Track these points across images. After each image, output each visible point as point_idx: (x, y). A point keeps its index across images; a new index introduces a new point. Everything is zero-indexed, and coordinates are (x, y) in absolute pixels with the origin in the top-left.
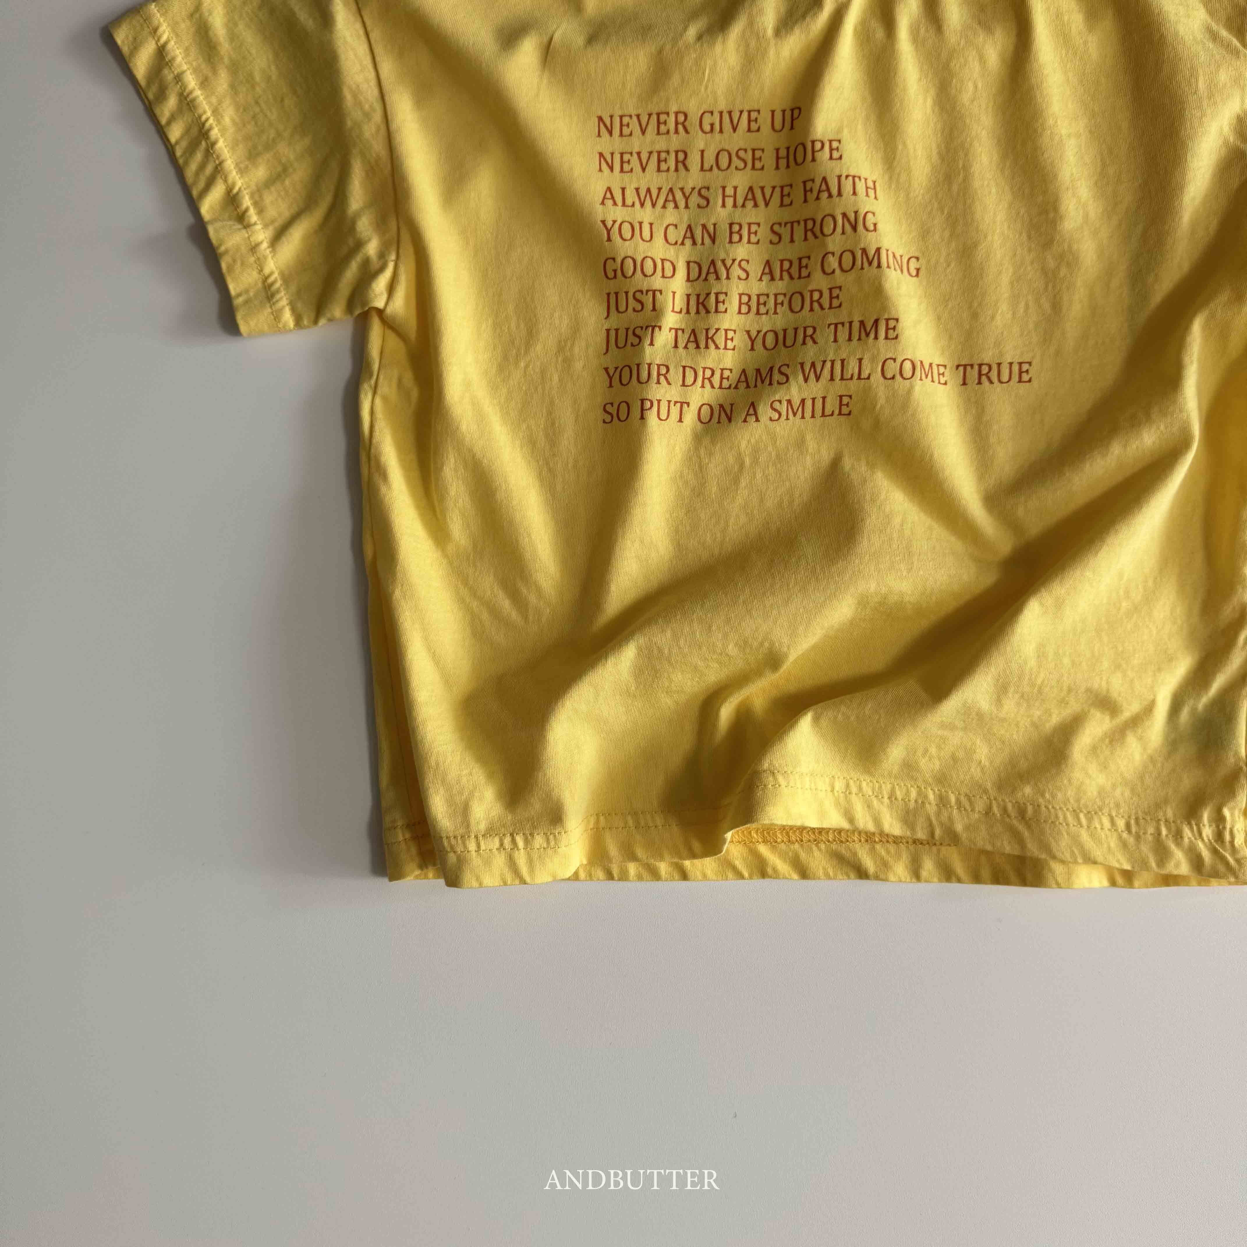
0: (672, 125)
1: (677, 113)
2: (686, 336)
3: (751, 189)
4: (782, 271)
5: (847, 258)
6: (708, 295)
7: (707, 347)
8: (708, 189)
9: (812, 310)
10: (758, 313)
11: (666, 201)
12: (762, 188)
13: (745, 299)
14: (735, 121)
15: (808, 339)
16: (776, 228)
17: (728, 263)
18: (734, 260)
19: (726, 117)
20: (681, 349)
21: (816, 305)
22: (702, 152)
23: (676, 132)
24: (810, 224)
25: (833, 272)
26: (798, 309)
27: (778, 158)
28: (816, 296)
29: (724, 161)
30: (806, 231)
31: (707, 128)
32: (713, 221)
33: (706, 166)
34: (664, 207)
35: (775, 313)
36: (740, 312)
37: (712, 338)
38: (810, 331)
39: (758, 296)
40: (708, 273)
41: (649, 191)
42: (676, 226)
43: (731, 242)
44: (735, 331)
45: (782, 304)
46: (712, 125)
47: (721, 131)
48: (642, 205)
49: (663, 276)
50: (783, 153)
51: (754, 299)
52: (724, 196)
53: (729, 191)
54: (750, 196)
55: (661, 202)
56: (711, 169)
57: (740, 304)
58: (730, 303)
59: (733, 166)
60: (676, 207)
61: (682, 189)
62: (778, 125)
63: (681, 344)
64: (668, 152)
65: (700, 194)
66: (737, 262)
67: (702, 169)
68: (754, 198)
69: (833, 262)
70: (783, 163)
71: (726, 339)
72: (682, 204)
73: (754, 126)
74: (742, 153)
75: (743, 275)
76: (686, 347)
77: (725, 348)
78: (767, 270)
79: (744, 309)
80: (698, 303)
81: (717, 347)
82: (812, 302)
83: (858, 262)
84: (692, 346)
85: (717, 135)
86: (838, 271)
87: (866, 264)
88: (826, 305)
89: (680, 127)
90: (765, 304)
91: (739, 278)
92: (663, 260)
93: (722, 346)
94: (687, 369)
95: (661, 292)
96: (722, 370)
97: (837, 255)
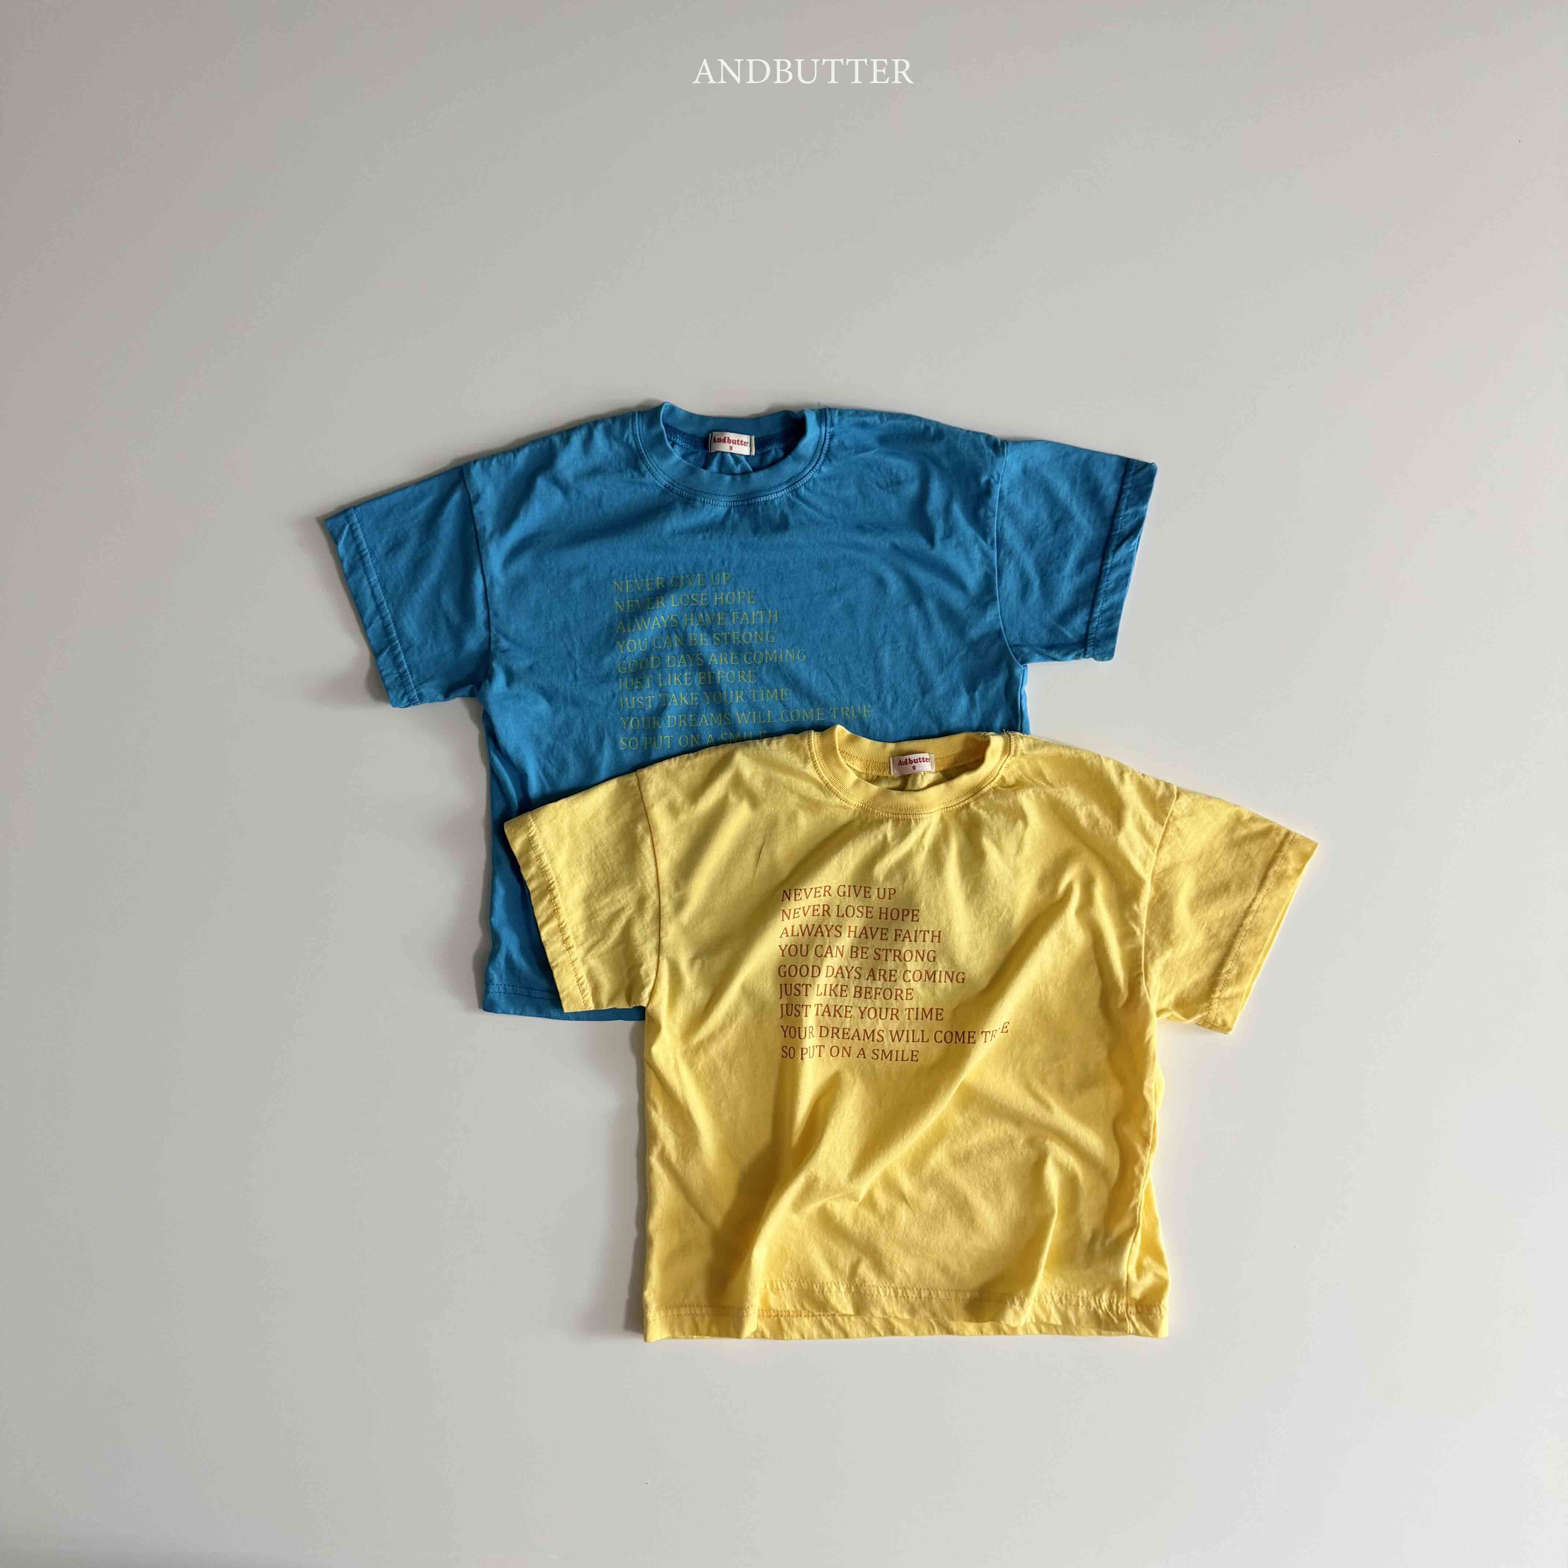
0: (822, 893)
1: (825, 887)
2: (823, 1008)
3: (865, 928)
4: (880, 975)
5: (917, 973)
6: (837, 985)
7: (835, 1016)
8: (841, 927)
9: (896, 999)
10: (865, 998)
11: (817, 932)
12: (871, 928)
13: (858, 989)
14: (857, 892)
15: (894, 1016)
16: (877, 951)
17: (850, 969)
18: (852, 968)
19: (852, 888)
20: (820, 1016)
21: (898, 997)
22: (838, 906)
23: (824, 895)
24: (897, 953)
25: (910, 981)
26: (888, 998)
27: (881, 913)
28: (899, 992)
29: (850, 912)
30: (895, 956)
31: (842, 894)
32: (843, 944)
33: (840, 914)
34: (815, 935)
35: (875, 998)
36: (855, 997)
37: (838, 1011)
38: (895, 1012)
39: (866, 988)
40: (838, 973)
41: (807, 926)
42: (822, 946)
43: (851, 957)
44: (852, 1007)
45: (879, 994)
46: (844, 892)
47: (849, 896)
48: (803, 935)
49: (812, 976)
50: (884, 911)
51: (864, 990)
52: (850, 931)
53: (853, 929)
54: (864, 932)
55: (813, 933)
56: (843, 916)
57: (856, 992)
58: (849, 991)
59: (855, 915)
60: (823, 935)
61: (826, 926)
62: (881, 895)
63: (820, 1013)
64: (819, 906)
65: (836, 929)
66: (854, 969)
67: (838, 916)
68: (866, 934)
69: (909, 976)
70: (884, 916)
71: (846, 1011)
72: (826, 934)
73: (868, 895)
74: (860, 909)
75: (858, 976)
76: (823, 1015)
77: (846, 1017)
78: (871, 974)
79: (858, 995)
80: (831, 990)
81: (841, 1016)
82: (896, 995)
83: (923, 977)
84: (826, 1014)
85: (847, 898)
86: (912, 980)
87: (927, 980)
88: (904, 998)
89: (827, 893)
90: (869, 993)
91: (855, 978)
92: (813, 967)
93: (843, 1015)
94: (823, 1028)
95: (810, 985)
96: (844, 1029)
97: (912, 972)
